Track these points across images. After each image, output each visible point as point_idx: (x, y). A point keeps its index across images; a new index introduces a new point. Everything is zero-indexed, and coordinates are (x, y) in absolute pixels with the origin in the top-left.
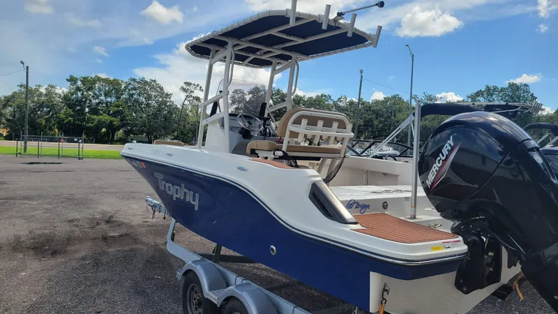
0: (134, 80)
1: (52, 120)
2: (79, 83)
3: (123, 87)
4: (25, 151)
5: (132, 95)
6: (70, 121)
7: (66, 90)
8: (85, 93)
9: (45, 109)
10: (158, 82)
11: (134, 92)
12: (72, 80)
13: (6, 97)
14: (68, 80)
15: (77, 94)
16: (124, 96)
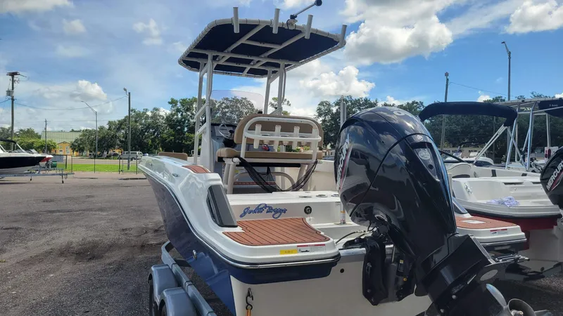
0: (227, 99)
1: (157, 140)
2: (179, 104)
3: (217, 106)
4: (128, 169)
5: (224, 114)
6: (171, 140)
7: (168, 112)
8: (184, 114)
9: (151, 130)
10: (248, 100)
11: (227, 110)
12: (173, 102)
13: (119, 121)
14: (169, 103)
15: (177, 115)
16: (218, 115)
